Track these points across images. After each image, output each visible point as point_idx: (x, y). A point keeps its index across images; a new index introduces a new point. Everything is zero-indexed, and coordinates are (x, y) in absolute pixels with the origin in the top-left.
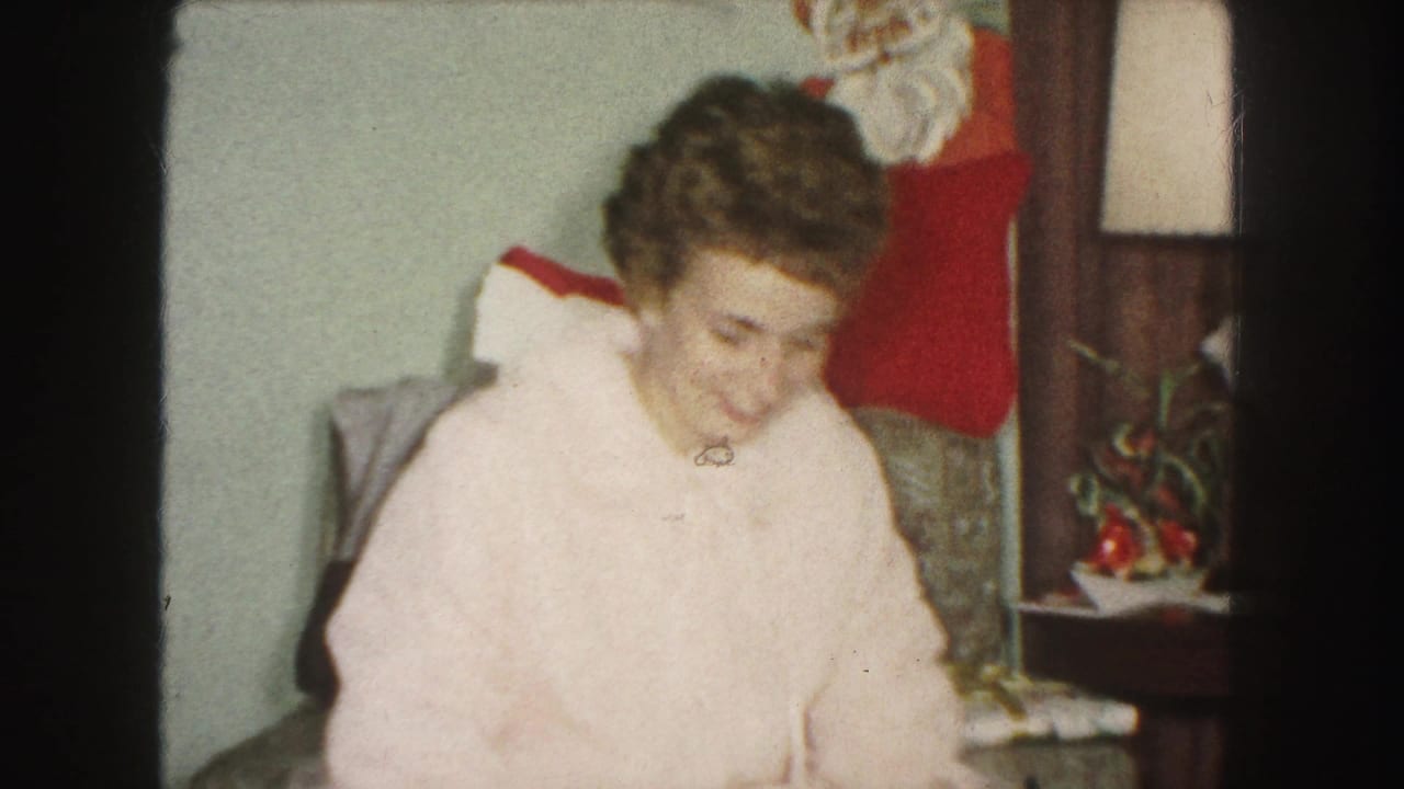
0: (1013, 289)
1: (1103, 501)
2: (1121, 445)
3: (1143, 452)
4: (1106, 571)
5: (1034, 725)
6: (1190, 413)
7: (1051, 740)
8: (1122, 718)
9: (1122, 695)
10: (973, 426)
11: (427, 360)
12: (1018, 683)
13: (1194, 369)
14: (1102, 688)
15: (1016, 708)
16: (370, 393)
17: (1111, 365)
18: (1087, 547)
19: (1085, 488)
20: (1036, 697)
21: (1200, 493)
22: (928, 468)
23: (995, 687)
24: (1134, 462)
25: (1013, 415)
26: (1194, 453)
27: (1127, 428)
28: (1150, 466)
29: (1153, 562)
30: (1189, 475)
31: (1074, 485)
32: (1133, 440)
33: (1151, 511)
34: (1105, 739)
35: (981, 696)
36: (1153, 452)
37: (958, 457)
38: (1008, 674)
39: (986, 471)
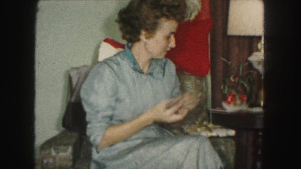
0: (209, 46)
1: (228, 91)
2: (232, 79)
3: (236, 81)
4: (229, 103)
5: (214, 134)
6: (246, 73)
7: (218, 137)
8: (232, 133)
9: (232, 128)
10: (201, 76)
11: (88, 62)
12: (211, 125)
13: (246, 64)
14: (228, 127)
15: (210, 130)
16: (77, 68)
17: (229, 63)
18: (225, 99)
19: (224, 87)
20: (214, 128)
21: (248, 89)
22: (192, 84)
23: (206, 126)
24: (234, 82)
25: (209, 73)
26: (247, 80)
27: (233, 76)
28: (238, 83)
29: (239, 102)
30: (246, 85)
31: (222, 88)
32: (234, 78)
33: (238, 92)
34: (228, 137)
35: (204, 128)
36: (238, 80)
37: (198, 81)
38: (209, 124)
39: (204, 84)
